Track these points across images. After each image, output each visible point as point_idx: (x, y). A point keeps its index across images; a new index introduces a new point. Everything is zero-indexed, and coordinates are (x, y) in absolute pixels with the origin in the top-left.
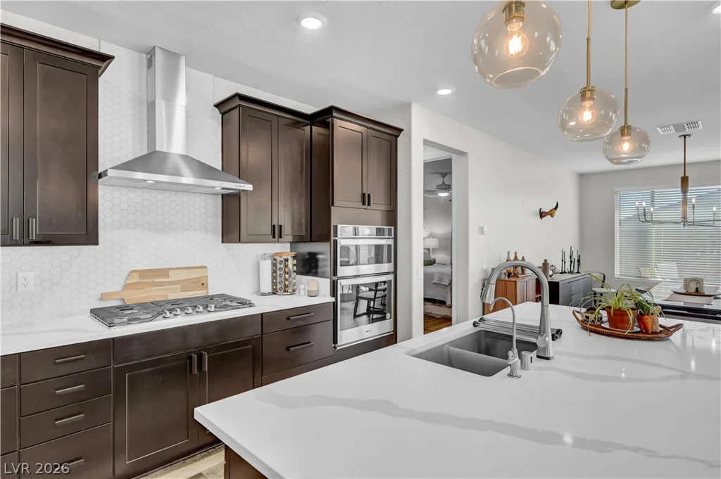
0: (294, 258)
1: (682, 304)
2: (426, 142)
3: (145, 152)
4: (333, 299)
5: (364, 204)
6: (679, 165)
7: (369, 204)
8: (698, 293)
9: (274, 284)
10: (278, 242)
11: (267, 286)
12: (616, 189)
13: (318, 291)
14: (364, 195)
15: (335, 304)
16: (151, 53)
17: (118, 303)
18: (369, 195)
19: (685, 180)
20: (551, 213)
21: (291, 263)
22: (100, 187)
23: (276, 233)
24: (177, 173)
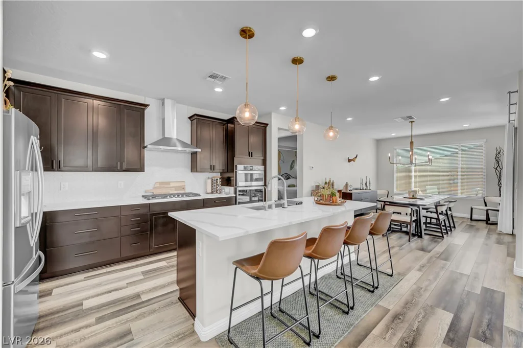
0: (220, 178)
1: (407, 202)
2: (279, 129)
3: (161, 138)
4: (235, 195)
5: (249, 156)
6: (409, 136)
7: (252, 156)
8: (413, 197)
9: (212, 189)
10: (213, 172)
11: (209, 190)
12: (395, 147)
13: (229, 192)
14: (249, 153)
15: (236, 197)
16: (163, 100)
17: (151, 194)
18: (252, 153)
19: (412, 143)
20: (353, 160)
21: (219, 181)
22: (145, 151)
23: (212, 168)
24: (175, 146)
